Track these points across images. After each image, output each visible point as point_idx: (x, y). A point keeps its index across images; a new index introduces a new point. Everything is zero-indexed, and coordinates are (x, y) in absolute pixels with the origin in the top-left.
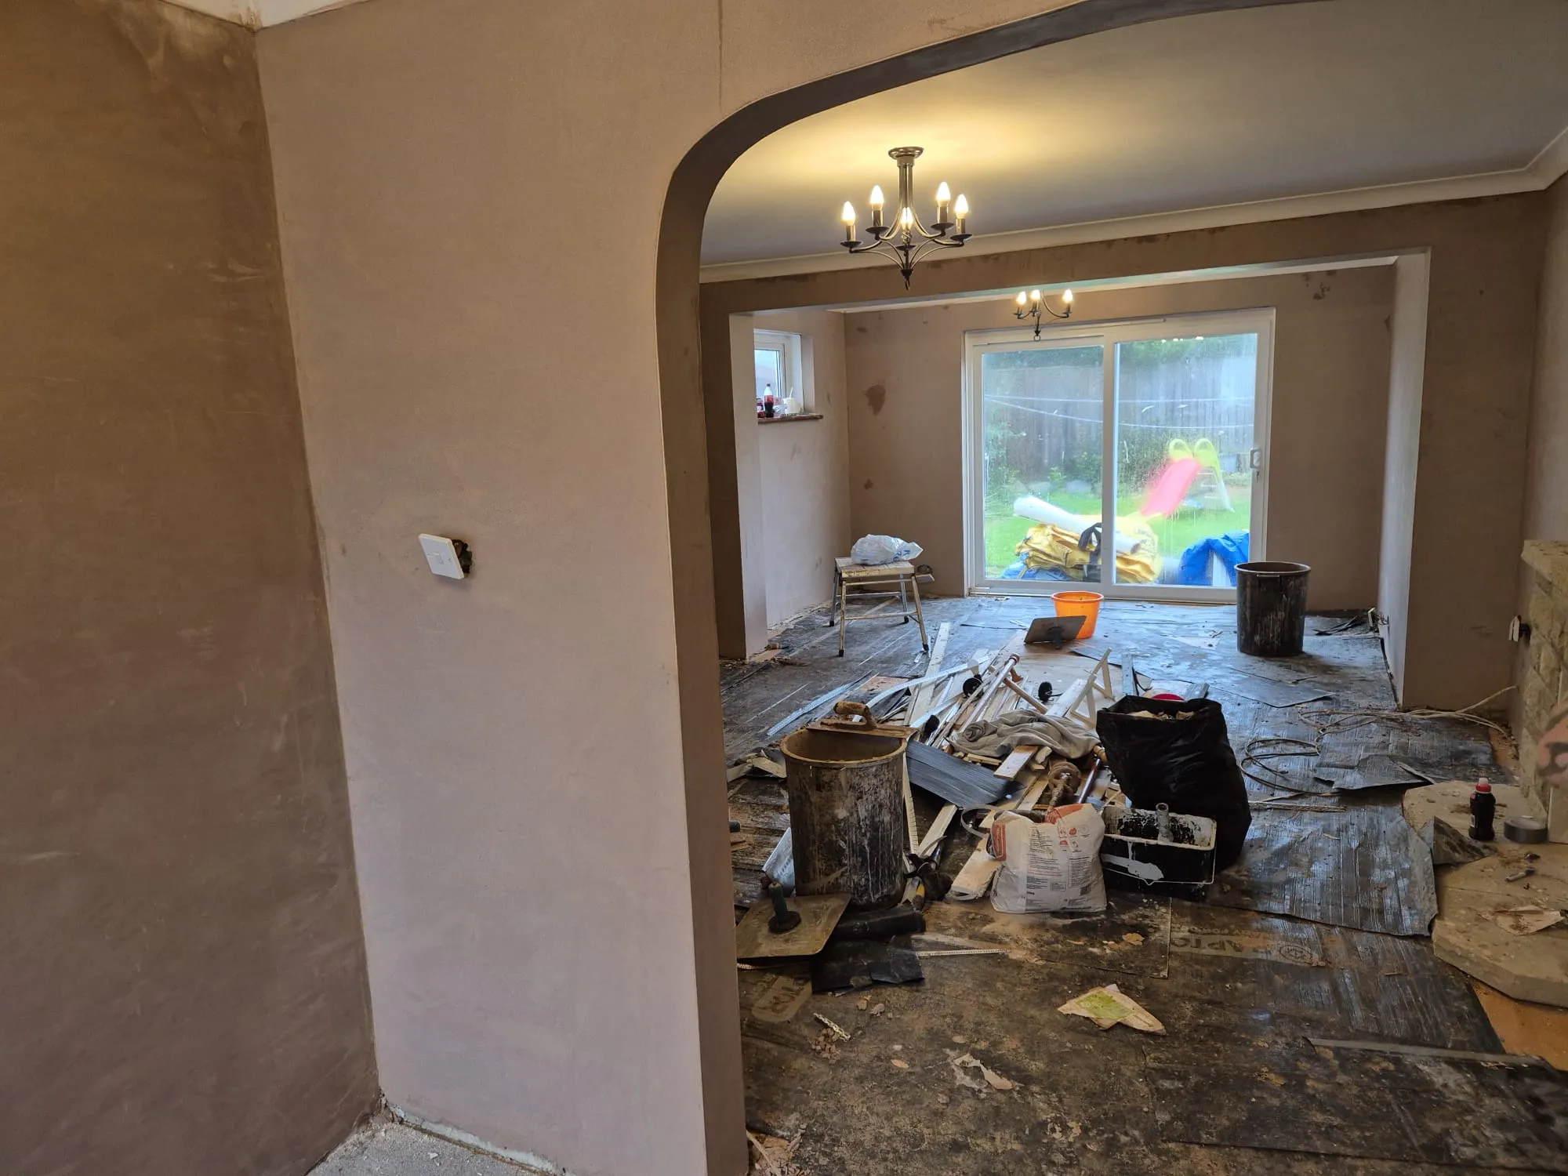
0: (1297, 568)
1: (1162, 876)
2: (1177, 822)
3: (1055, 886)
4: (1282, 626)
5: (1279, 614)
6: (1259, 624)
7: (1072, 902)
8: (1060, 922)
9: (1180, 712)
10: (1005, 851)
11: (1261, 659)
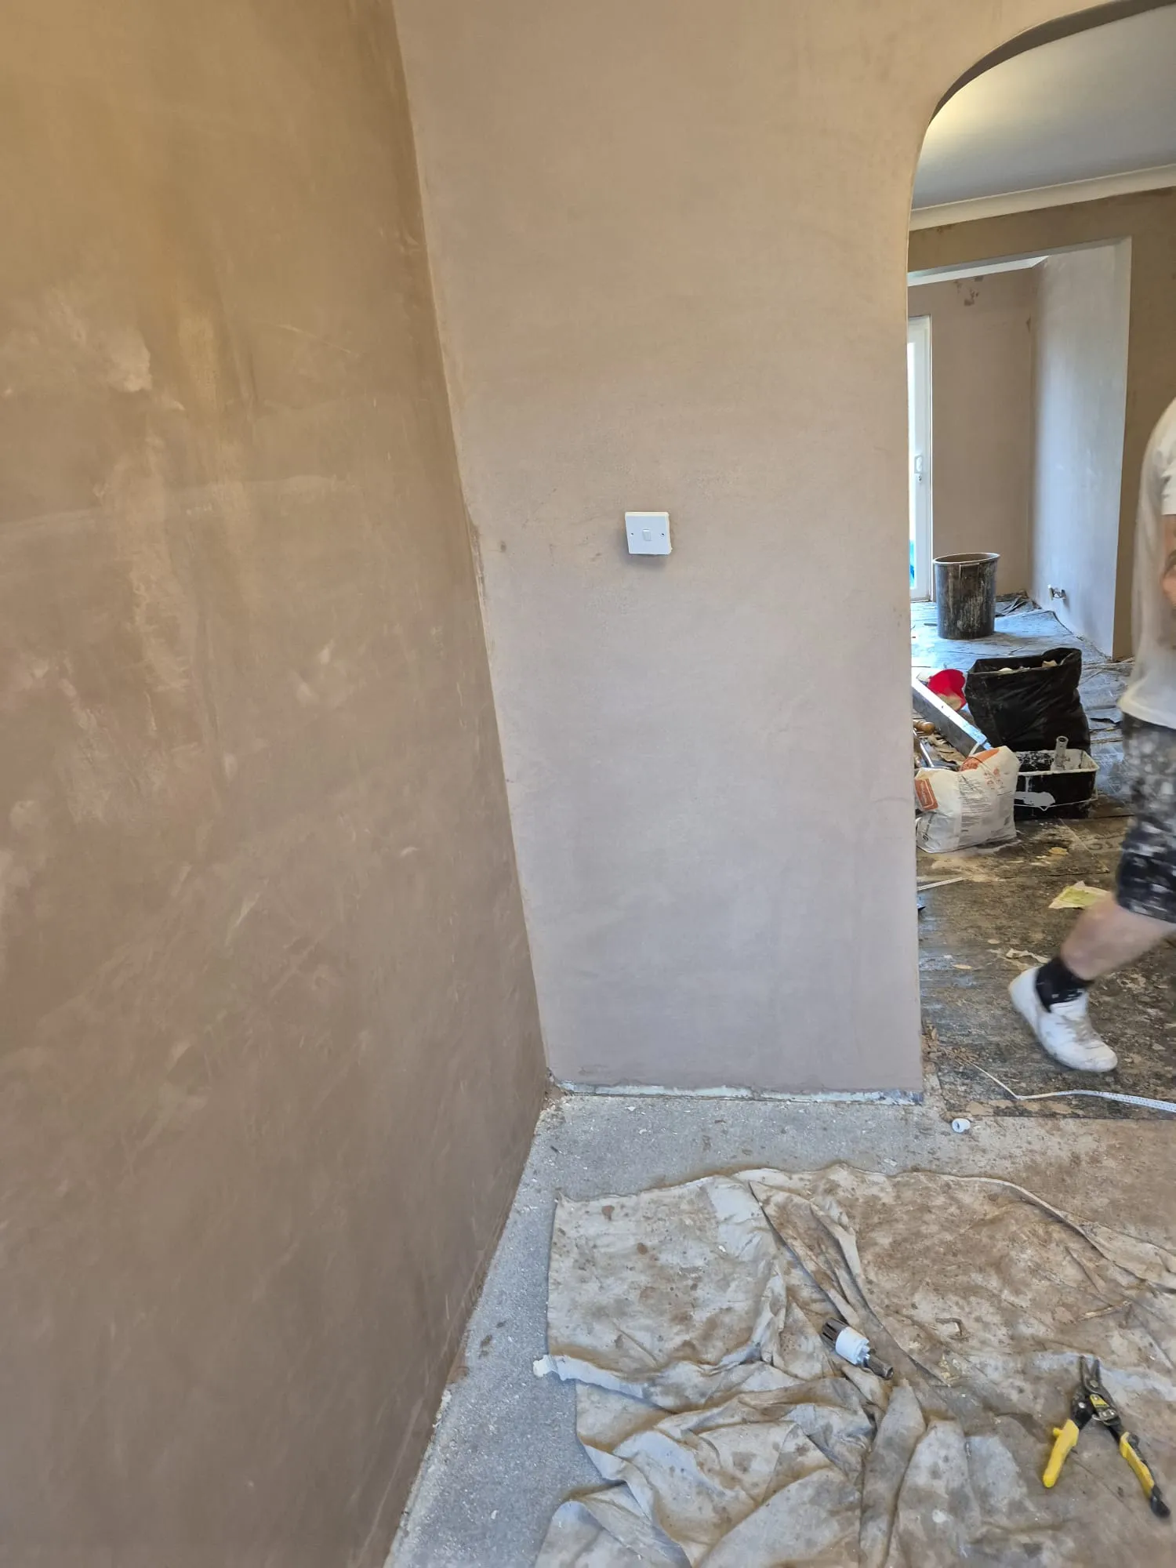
0: (984, 557)
1: (1054, 801)
2: (1049, 757)
3: (986, 821)
4: (981, 609)
5: (978, 598)
6: (961, 611)
7: (998, 832)
8: (991, 851)
9: (1045, 662)
10: (935, 800)
11: (966, 641)
